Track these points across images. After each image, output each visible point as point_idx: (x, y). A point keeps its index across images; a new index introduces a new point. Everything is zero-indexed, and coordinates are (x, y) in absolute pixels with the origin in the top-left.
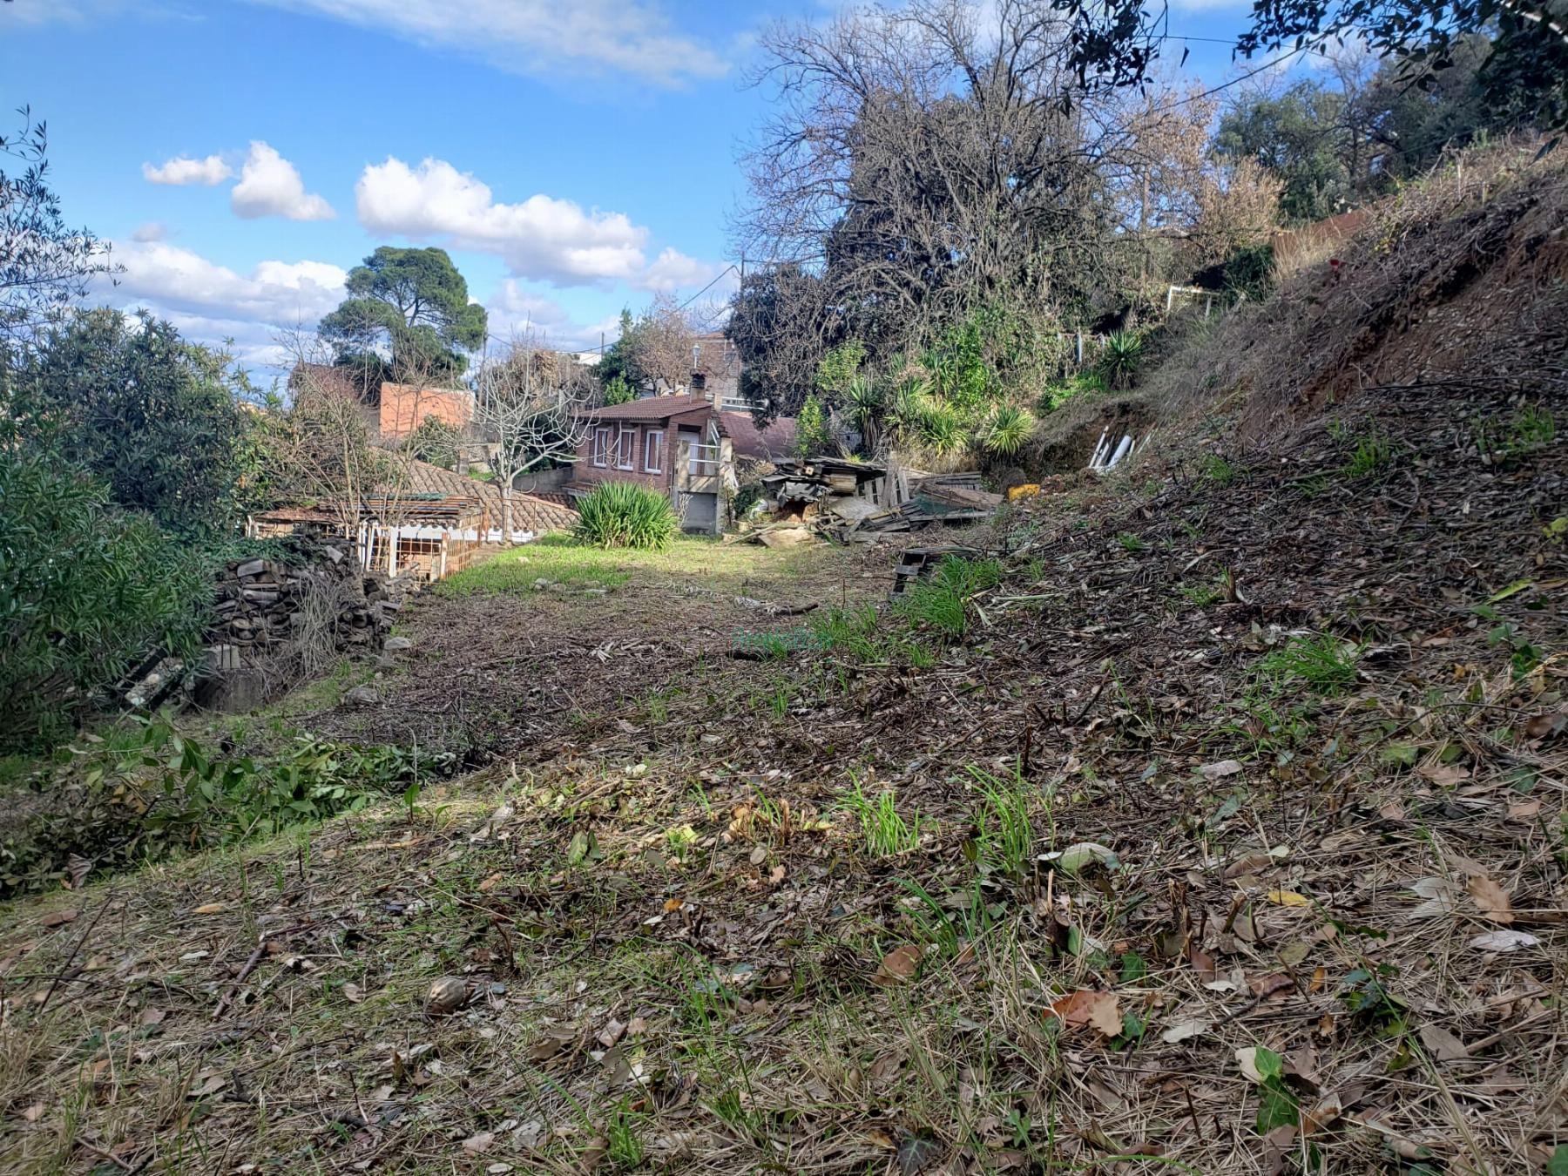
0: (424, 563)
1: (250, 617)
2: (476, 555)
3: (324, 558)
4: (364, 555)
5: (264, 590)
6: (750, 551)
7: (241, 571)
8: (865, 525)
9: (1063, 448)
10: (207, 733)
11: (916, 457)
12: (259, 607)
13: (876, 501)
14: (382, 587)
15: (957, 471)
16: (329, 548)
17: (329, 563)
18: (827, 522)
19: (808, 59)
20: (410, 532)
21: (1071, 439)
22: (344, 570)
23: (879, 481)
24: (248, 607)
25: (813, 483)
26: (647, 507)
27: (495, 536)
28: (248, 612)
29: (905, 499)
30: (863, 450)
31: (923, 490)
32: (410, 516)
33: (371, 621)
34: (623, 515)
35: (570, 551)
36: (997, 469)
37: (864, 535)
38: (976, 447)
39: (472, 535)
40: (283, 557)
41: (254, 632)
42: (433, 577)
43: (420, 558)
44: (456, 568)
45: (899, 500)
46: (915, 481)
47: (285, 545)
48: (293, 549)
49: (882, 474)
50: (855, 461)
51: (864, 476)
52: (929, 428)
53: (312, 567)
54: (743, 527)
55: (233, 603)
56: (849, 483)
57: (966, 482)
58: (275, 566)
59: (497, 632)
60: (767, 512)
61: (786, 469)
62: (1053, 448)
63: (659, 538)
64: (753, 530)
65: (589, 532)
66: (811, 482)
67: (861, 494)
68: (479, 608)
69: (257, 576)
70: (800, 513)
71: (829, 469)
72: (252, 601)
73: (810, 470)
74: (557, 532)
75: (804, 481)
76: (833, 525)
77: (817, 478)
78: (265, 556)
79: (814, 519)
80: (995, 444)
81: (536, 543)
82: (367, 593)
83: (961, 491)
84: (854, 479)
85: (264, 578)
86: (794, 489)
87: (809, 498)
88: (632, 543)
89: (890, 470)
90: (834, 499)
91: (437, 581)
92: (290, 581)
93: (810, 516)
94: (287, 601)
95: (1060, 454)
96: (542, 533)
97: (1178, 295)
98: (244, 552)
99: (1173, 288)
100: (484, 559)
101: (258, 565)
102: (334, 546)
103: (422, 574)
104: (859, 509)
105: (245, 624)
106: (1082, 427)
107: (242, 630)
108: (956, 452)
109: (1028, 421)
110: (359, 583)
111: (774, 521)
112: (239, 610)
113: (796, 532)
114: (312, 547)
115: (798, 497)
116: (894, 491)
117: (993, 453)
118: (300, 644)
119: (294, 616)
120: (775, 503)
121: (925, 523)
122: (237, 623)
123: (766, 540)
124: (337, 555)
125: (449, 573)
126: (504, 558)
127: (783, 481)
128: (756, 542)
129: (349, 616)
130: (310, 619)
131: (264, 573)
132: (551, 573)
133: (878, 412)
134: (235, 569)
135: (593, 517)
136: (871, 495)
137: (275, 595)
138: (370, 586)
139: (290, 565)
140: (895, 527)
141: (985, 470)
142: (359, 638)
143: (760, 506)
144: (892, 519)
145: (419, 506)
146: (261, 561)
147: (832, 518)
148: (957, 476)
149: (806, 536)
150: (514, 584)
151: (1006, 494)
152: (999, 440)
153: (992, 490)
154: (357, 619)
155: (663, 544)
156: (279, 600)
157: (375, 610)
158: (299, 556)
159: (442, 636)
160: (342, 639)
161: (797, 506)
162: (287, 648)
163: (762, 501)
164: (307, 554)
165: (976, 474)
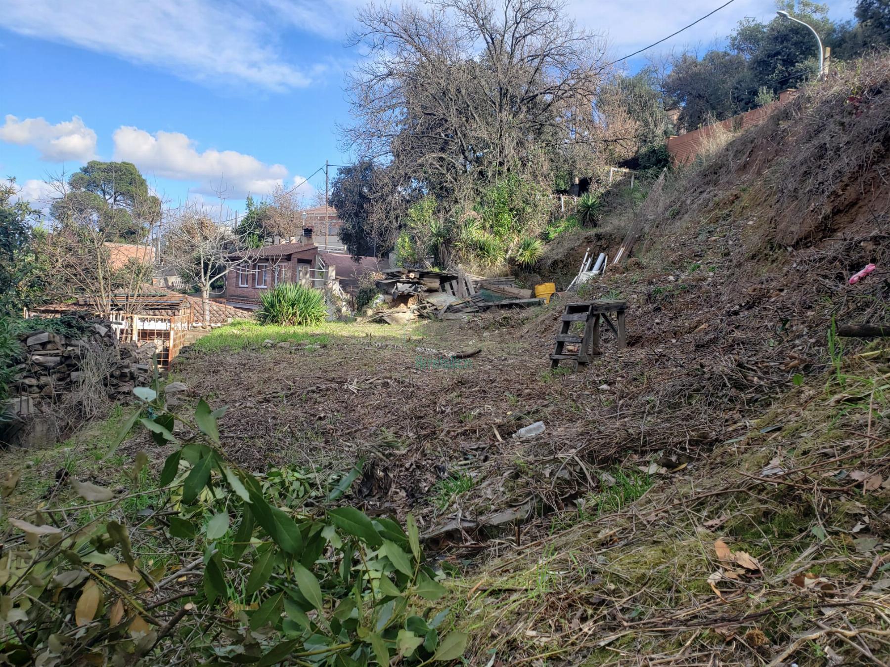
1: (37, 376)
3: (94, 333)
5: (51, 355)
6: (377, 327)
7: (30, 341)
8: (450, 308)
9: (562, 262)
11: (475, 267)
12: (46, 368)
13: (454, 294)
14: (134, 354)
15: (500, 276)
16: (97, 326)
17: (97, 336)
18: (425, 308)
21: (568, 255)
22: (108, 341)
23: (454, 282)
24: (37, 368)
25: (414, 283)
26: (309, 299)
27: (197, 323)
28: (36, 372)
29: (473, 293)
31: (482, 287)
33: (132, 377)
34: (293, 305)
35: (263, 327)
36: (524, 274)
37: (451, 315)
38: (511, 261)
40: (63, 330)
41: (41, 387)
45: (469, 294)
46: (476, 282)
47: (63, 323)
49: (456, 278)
50: (436, 270)
51: (444, 279)
52: (482, 249)
53: (86, 339)
54: (370, 312)
55: (24, 366)
56: (436, 284)
57: (506, 282)
58: (57, 338)
60: (385, 302)
61: (396, 275)
62: (555, 263)
63: (318, 319)
64: (377, 314)
65: (270, 316)
66: (412, 283)
67: (444, 290)
69: (44, 345)
70: (406, 303)
71: (422, 275)
72: (39, 364)
73: (412, 275)
75: (408, 282)
76: (428, 310)
77: (416, 280)
78: (50, 329)
79: (415, 307)
80: (521, 259)
83: (508, 288)
84: (439, 281)
85: (49, 346)
86: (402, 288)
87: (411, 293)
88: (300, 323)
89: (459, 276)
90: (428, 294)
92: (70, 348)
93: (412, 304)
94: (69, 363)
95: (561, 265)
97: (616, 173)
98: (32, 328)
99: (613, 169)
101: (44, 337)
102: (100, 324)
104: (442, 300)
105: (32, 381)
106: (572, 249)
107: (30, 386)
108: (499, 265)
109: (540, 248)
111: (390, 308)
112: (29, 371)
113: (407, 313)
115: (406, 292)
116: (465, 288)
117: (520, 265)
118: (81, 395)
119: (74, 374)
120: (389, 297)
121: (488, 308)
122: (27, 381)
123: (388, 320)
124: (103, 330)
127: (396, 282)
128: (381, 321)
129: (117, 373)
130: (89, 376)
131: (49, 342)
133: (448, 242)
134: (25, 341)
136: (451, 291)
137: (58, 359)
140: (469, 310)
141: (516, 274)
142: (126, 389)
143: (380, 299)
144: (467, 304)
146: (47, 334)
147: (428, 305)
148: (501, 279)
149: (412, 317)
151: (533, 289)
152: (525, 257)
153: (523, 287)
154: (124, 375)
155: (319, 324)
156: (61, 363)
157: (134, 369)
159: (211, 381)
160: (113, 390)
161: (404, 299)
162: (70, 398)
163: (381, 296)
164: (81, 329)
165: (512, 278)
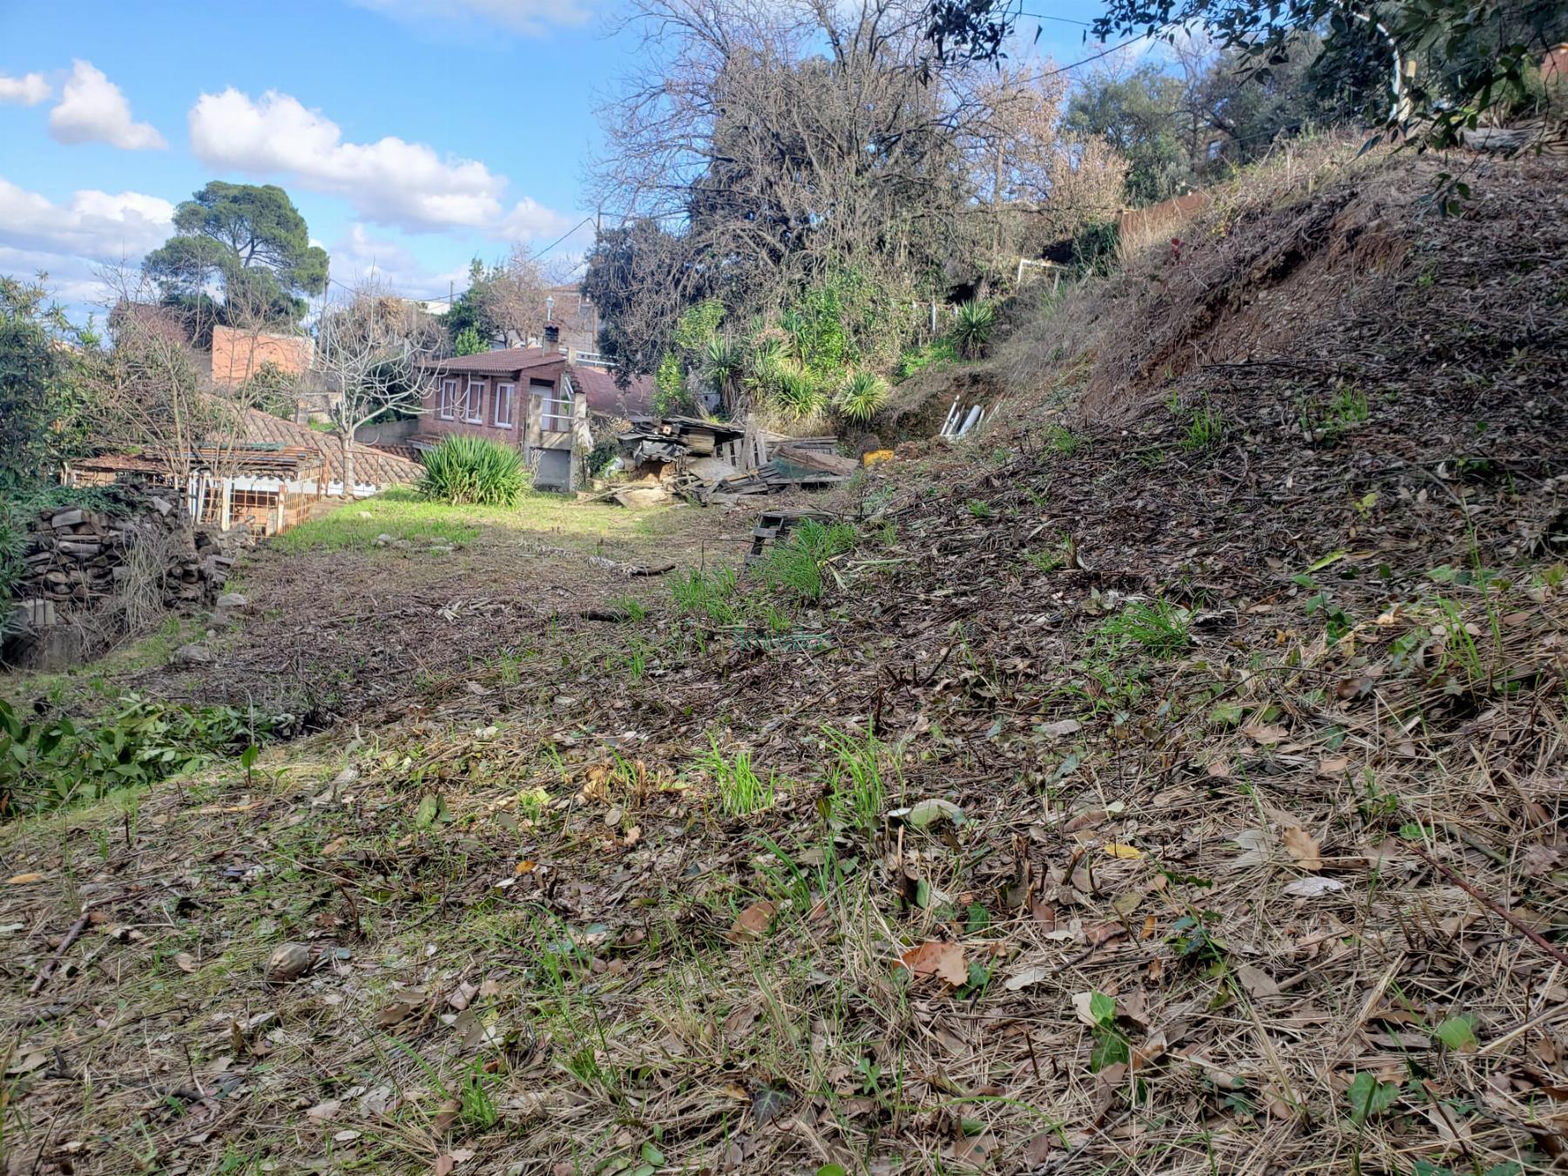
0: (260, 517)
1: (66, 571)
2: (315, 508)
3: (150, 510)
4: (195, 507)
5: (83, 542)
6: (604, 510)
7: (57, 521)
8: (723, 486)
9: (916, 415)
10: (18, 694)
11: (775, 420)
12: (77, 560)
13: (734, 463)
14: (214, 540)
15: (814, 434)
16: (156, 499)
17: (156, 515)
18: (685, 482)
19: (669, 12)
20: (245, 484)
21: (924, 407)
22: (173, 523)
23: (737, 442)
24: (65, 560)
25: (670, 443)
26: (497, 463)
27: (335, 490)
28: (64, 566)
29: (763, 461)
30: (721, 411)
31: (781, 453)
32: (244, 466)
33: (202, 577)
34: (471, 470)
35: (414, 506)
36: (853, 435)
37: (722, 497)
38: (833, 412)
39: (311, 489)
40: (104, 507)
41: (71, 586)
42: (269, 531)
43: (255, 511)
44: (293, 521)
45: (757, 463)
46: (773, 444)
47: (107, 495)
48: (116, 499)
49: (739, 436)
50: (714, 422)
51: (722, 437)
52: (787, 391)
53: (137, 519)
54: (598, 485)
55: (47, 555)
56: (707, 444)
57: (822, 446)
58: (95, 517)
59: (338, 590)
60: (623, 470)
61: (645, 427)
62: (906, 415)
63: (510, 494)
64: (609, 489)
65: (436, 486)
66: (668, 441)
67: (719, 455)
68: (318, 564)
69: (75, 528)
70: (657, 473)
71: (686, 430)
72: (69, 554)
73: (667, 429)
74: (401, 486)
75: (661, 441)
76: (691, 486)
77: (675, 437)
78: (85, 505)
79: (670, 480)
80: (851, 410)
81: (379, 497)
82: (198, 547)
83: (818, 455)
84: (712, 440)
85: (83, 530)
86: (650, 448)
87: (666, 458)
88: (481, 499)
89: (747, 433)
90: (692, 460)
91: (274, 535)
92: (113, 533)
93: (667, 477)
94: (109, 555)
95: (913, 421)
96: (385, 487)
97: (1028, 269)
98: (60, 501)
99: (1023, 261)
100: (323, 513)
101: (76, 516)
102: (162, 497)
103: (257, 528)
104: (715, 470)
105: (59, 577)
106: (934, 396)
107: (57, 584)
108: (813, 417)
109: (882, 388)
110: (190, 538)
111: (630, 480)
112: (54, 563)
113: (653, 492)
114: (137, 498)
115: (655, 457)
116: (752, 454)
117: (849, 418)
118: (124, 600)
119: (117, 571)
120: (631, 463)
121: (783, 487)
122: (51, 577)
123: (622, 500)
124: (165, 507)
125: (286, 527)
126: (346, 513)
127: (641, 440)
128: (612, 501)
129: (179, 571)
130: (136, 574)
131: (83, 524)
132: (394, 529)
133: (736, 373)
134: (50, 519)
135: (440, 471)
136: (729, 456)
137: (95, 547)
138: (201, 540)
139: (113, 516)
140: (753, 489)
141: (842, 435)
142: (190, 594)
143: (616, 464)
144: (750, 480)
145: (255, 457)
146: (79, 512)
147: (689, 478)
148: (815, 440)
149: (663, 496)
150: (356, 540)
151: (861, 459)
152: (856, 406)
153: (848, 455)
154: (187, 575)
155: (513, 501)
156: (101, 553)
157: (207, 564)
158: (122, 506)
159: (279, 593)
160: (171, 595)
161: (653, 466)
162: (109, 603)
163: (618, 459)
164: (132, 505)
165: (833, 439)
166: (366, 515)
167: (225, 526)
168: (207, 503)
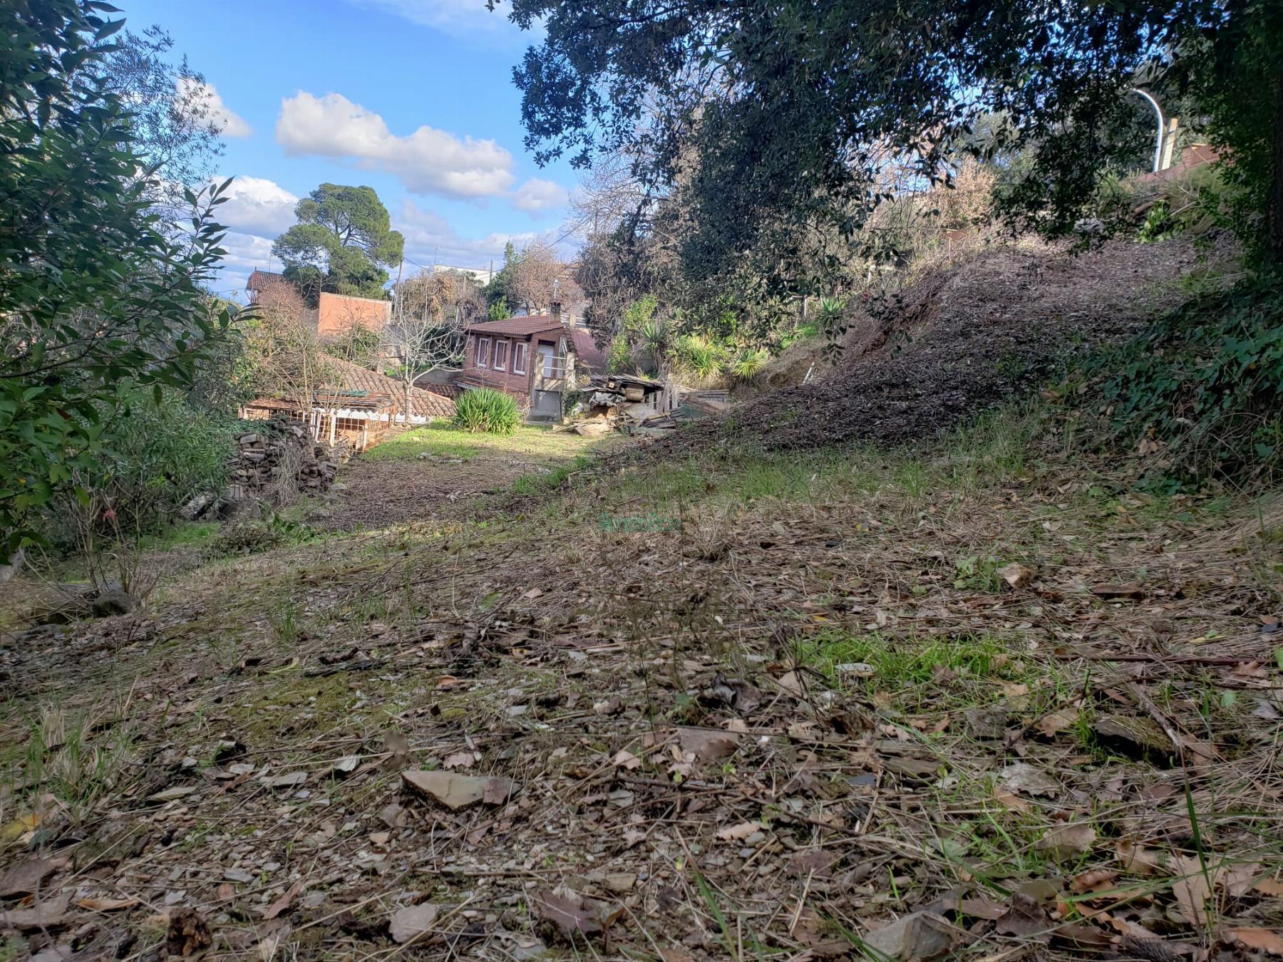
0: (352, 436)
1: (247, 468)
2: (387, 433)
3: (291, 434)
4: (315, 432)
5: (256, 452)
6: (568, 438)
7: (243, 440)
8: (647, 423)
9: (784, 377)
11: (686, 378)
12: (253, 463)
13: (655, 407)
14: (326, 452)
15: (713, 388)
16: (294, 427)
17: (294, 437)
18: (622, 420)
20: (344, 414)
21: (790, 370)
22: (303, 441)
23: (659, 393)
24: (246, 462)
26: (501, 406)
27: (400, 418)
28: (246, 466)
29: (675, 406)
30: (652, 372)
31: (688, 400)
32: (344, 407)
33: (320, 474)
34: (485, 411)
35: (446, 433)
36: (740, 388)
37: (644, 430)
38: (727, 373)
39: (385, 418)
40: (267, 433)
41: (249, 478)
42: (358, 446)
43: (350, 432)
44: (373, 440)
45: (671, 407)
46: (683, 395)
47: (268, 425)
48: (273, 428)
49: (661, 388)
50: (645, 379)
51: (649, 390)
52: (695, 359)
53: (285, 440)
54: (566, 421)
55: (237, 460)
56: (639, 394)
57: (718, 396)
58: (263, 438)
59: (396, 483)
60: (583, 411)
61: (598, 383)
62: (777, 376)
63: (508, 427)
64: (572, 423)
65: (461, 421)
66: (613, 393)
67: (646, 401)
68: (385, 468)
69: (252, 444)
70: (605, 414)
71: (624, 385)
72: (249, 459)
73: (612, 384)
74: (443, 419)
75: (608, 392)
76: (626, 422)
77: (617, 390)
78: (257, 431)
79: (613, 418)
80: (739, 371)
81: (427, 426)
82: (317, 456)
83: (713, 402)
84: (642, 391)
85: (256, 445)
86: (601, 397)
87: (610, 403)
88: (490, 430)
89: (667, 387)
90: (628, 404)
91: (361, 449)
92: (272, 447)
93: (611, 416)
94: (271, 460)
95: (782, 379)
96: (432, 419)
98: (244, 429)
99: (872, 266)
100: (392, 436)
101: (253, 438)
102: (297, 426)
103: (350, 444)
104: (643, 412)
105: (244, 473)
106: (797, 363)
107: (242, 476)
108: (713, 376)
109: (761, 357)
110: (312, 450)
111: (587, 418)
112: (241, 464)
113: (600, 427)
114: (284, 426)
115: (603, 403)
116: (668, 401)
117: (738, 377)
118: (277, 486)
119: (274, 469)
120: (587, 406)
122: (239, 472)
123: (580, 431)
124: (300, 432)
125: (368, 445)
126: (404, 437)
127: (594, 391)
128: (573, 432)
129: (307, 470)
130: (285, 471)
131: (256, 442)
132: (434, 449)
133: (663, 346)
134: (239, 439)
135: (465, 411)
136: (652, 403)
137: (262, 456)
138: (319, 452)
139: (271, 437)
140: (665, 425)
141: (732, 389)
142: (313, 484)
143: (578, 408)
144: (664, 419)
145: (351, 400)
146: (254, 435)
147: (625, 417)
148: (713, 392)
149: (607, 429)
150: (408, 455)
152: (742, 369)
154: (312, 472)
155: (510, 430)
156: (265, 459)
157: (322, 467)
158: (276, 432)
159: (364, 484)
160: (302, 484)
161: (603, 409)
162: (270, 487)
163: (580, 404)
164: (281, 431)
165: (726, 391)
166: (416, 439)
167: (332, 442)
168: (321, 429)
